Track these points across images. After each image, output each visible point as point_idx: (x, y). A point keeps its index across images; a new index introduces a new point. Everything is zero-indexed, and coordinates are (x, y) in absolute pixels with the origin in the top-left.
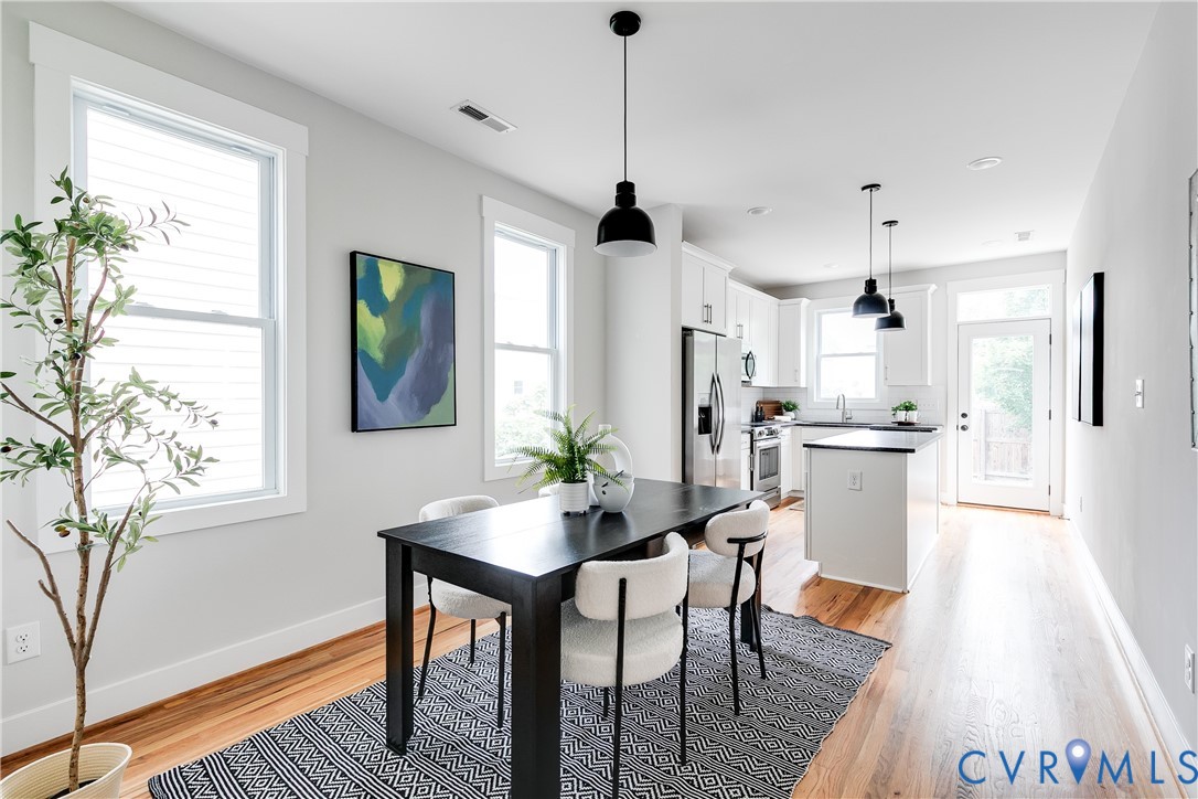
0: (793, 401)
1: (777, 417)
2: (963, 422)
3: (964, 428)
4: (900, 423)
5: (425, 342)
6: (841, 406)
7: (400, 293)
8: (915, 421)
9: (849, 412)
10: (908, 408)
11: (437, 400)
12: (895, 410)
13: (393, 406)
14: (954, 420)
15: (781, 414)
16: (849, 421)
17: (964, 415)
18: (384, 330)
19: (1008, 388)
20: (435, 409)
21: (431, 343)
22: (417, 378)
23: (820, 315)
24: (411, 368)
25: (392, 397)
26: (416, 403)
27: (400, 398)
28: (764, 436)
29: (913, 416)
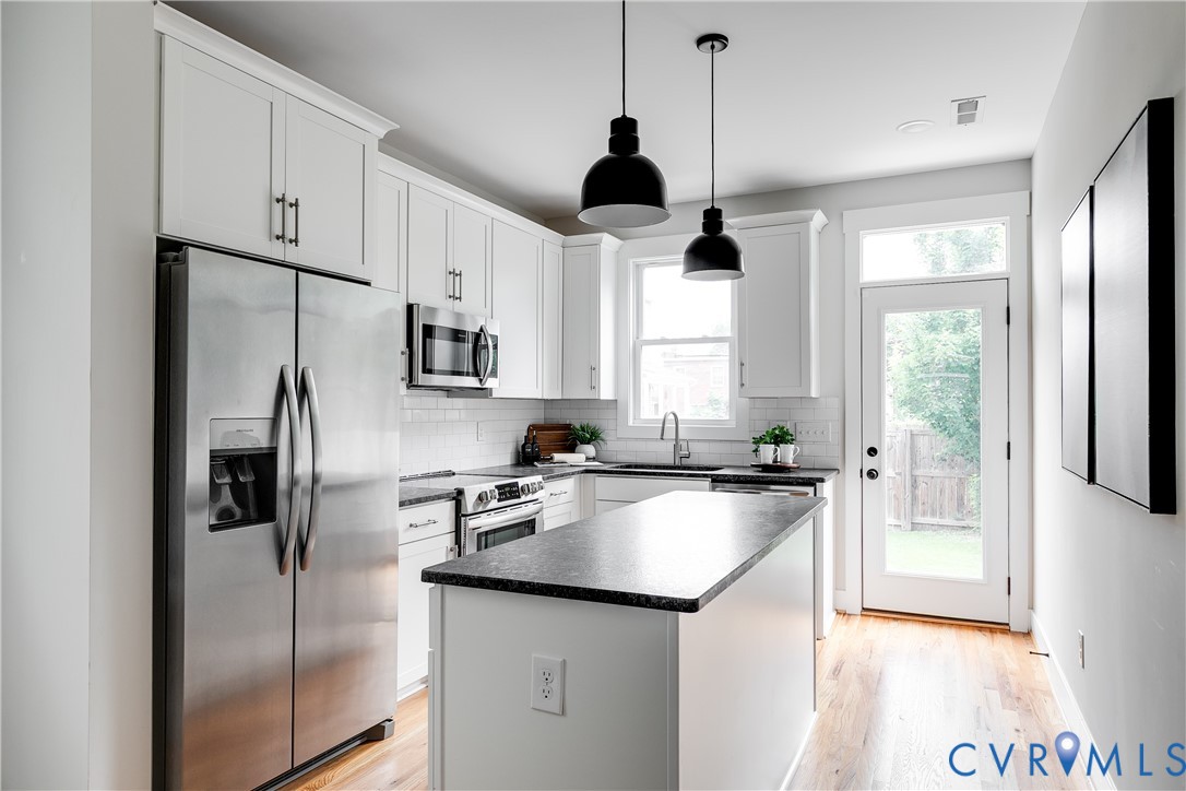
0: (593, 423)
1: (558, 457)
2: (870, 463)
3: (872, 474)
4: (765, 468)
6: (670, 434)
8: (790, 462)
9: (684, 444)
10: (780, 438)
12: (758, 441)
14: (856, 460)
15: (571, 449)
16: (686, 462)
17: (872, 451)
19: (940, 399)
23: (638, 267)
28: (494, 504)
29: (788, 455)
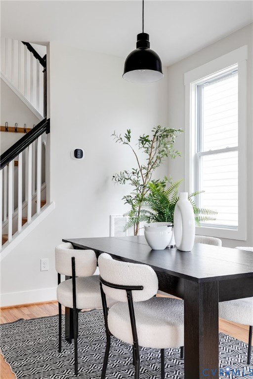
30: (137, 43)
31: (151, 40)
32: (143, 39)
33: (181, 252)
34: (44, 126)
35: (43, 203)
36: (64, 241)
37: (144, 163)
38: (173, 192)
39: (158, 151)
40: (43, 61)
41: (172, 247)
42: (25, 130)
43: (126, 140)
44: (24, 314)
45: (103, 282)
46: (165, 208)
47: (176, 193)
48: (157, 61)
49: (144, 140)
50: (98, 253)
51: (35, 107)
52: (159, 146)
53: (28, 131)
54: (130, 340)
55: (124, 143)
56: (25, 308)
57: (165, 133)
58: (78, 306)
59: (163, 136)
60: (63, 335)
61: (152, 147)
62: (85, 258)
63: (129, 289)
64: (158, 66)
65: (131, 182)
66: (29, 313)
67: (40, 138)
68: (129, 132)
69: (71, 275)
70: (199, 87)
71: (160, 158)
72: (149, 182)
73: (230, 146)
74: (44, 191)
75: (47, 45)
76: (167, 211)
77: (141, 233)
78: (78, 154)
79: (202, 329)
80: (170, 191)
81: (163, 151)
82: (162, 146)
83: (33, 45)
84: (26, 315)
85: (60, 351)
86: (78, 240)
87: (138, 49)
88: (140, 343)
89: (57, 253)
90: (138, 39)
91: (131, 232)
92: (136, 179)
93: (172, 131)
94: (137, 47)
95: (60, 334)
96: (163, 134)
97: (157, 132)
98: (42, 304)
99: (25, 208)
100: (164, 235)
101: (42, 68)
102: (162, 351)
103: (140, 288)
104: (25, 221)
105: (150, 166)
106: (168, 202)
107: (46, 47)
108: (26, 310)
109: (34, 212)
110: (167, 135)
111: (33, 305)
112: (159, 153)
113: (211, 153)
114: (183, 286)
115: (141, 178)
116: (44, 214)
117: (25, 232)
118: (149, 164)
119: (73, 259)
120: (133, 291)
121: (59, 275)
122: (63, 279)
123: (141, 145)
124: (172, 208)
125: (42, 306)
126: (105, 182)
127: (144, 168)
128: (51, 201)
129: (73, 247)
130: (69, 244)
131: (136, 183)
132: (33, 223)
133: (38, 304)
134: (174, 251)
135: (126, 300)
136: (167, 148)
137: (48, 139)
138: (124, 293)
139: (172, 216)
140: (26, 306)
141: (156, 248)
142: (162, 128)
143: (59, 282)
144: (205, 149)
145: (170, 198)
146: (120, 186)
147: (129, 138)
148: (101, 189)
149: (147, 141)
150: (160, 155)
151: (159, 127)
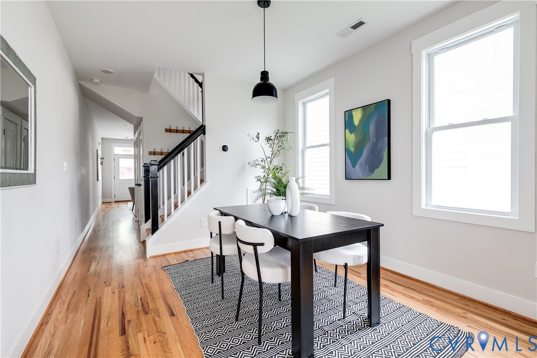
5: (372, 139)
7: (361, 121)
11: (377, 167)
13: (358, 170)
18: (354, 139)
20: (377, 171)
21: (375, 139)
22: (368, 157)
24: (365, 153)
25: (357, 166)
26: (367, 168)
27: (361, 166)
30: (261, 77)
31: (270, 76)
32: (264, 75)
33: (290, 216)
34: (202, 130)
35: (202, 181)
36: (214, 209)
37: (269, 154)
38: (286, 177)
39: (278, 146)
40: (201, 85)
41: (285, 213)
42: (189, 132)
43: (257, 139)
44: (189, 257)
45: (238, 240)
46: (281, 187)
47: (288, 177)
48: (274, 90)
49: (268, 139)
50: (236, 219)
51: (196, 116)
52: (278, 143)
53: (192, 132)
54: (256, 278)
55: (256, 141)
56: (191, 252)
57: (282, 134)
58: (224, 254)
59: (281, 137)
60: (215, 271)
61: (274, 144)
62: (227, 222)
63: (255, 245)
64: (274, 93)
65: (260, 167)
66: (193, 256)
67: (199, 138)
68: (258, 134)
69: (219, 233)
70: (304, 104)
71: (279, 151)
72: (272, 167)
73: (324, 143)
74: (202, 173)
75: (203, 75)
76: (282, 189)
77: (266, 202)
78: (225, 148)
79: (302, 272)
80: (284, 175)
81: (281, 146)
82: (280, 143)
83: (195, 75)
84: (190, 257)
85: (212, 282)
86: (224, 208)
87: (261, 82)
88: (263, 280)
89: (209, 218)
90: (261, 75)
91: (260, 201)
92: (264, 165)
93: (287, 133)
94: (261, 80)
95: (212, 271)
96: (281, 135)
97: (277, 134)
98: (202, 249)
99: (189, 185)
100: (279, 206)
101: (200, 89)
102: (279, 284)
103: (262, 244)
104: (189, 193)
105: (273, 156)
106: (282, 183)
107: (202, 76)
108: (191, 254)
109: (196, 188)
110: (284, 136)
111: (196, 249)
112: (279, 147)
113: (312, 147)
114: (290, 243)
115: (266, 164)
116: (202, 189)
117: (189, 201)
118: (272, 155)
119: (220, 222)
120: (257, 247)
121: (211, 233)
122: (214, 235)
123: (267, 143)
124: (285, 187)
125: (202, 250)
126: (244, 166)
127: (269, 158)
128: (207, 180)
129: (220, 214)
130: (218, 211)
131: (264, 167)
132: (195, 195)
133: (199, 249)
134: (287, 215)
135: (253, 252)
136: (283, 144)
137: (205, 138)
138: (252, 247)
139: (285, 192)
140: (191, 251)
141: (275, 214)
142: (280, 131)
143: (211, 237)
144: (308, 144)
145: (284, 180)
146: (253, 169)
147: (258, 138)
148: (241, 171)
149: (270, 139)
150: (280, 149)
151: (278, 130)
